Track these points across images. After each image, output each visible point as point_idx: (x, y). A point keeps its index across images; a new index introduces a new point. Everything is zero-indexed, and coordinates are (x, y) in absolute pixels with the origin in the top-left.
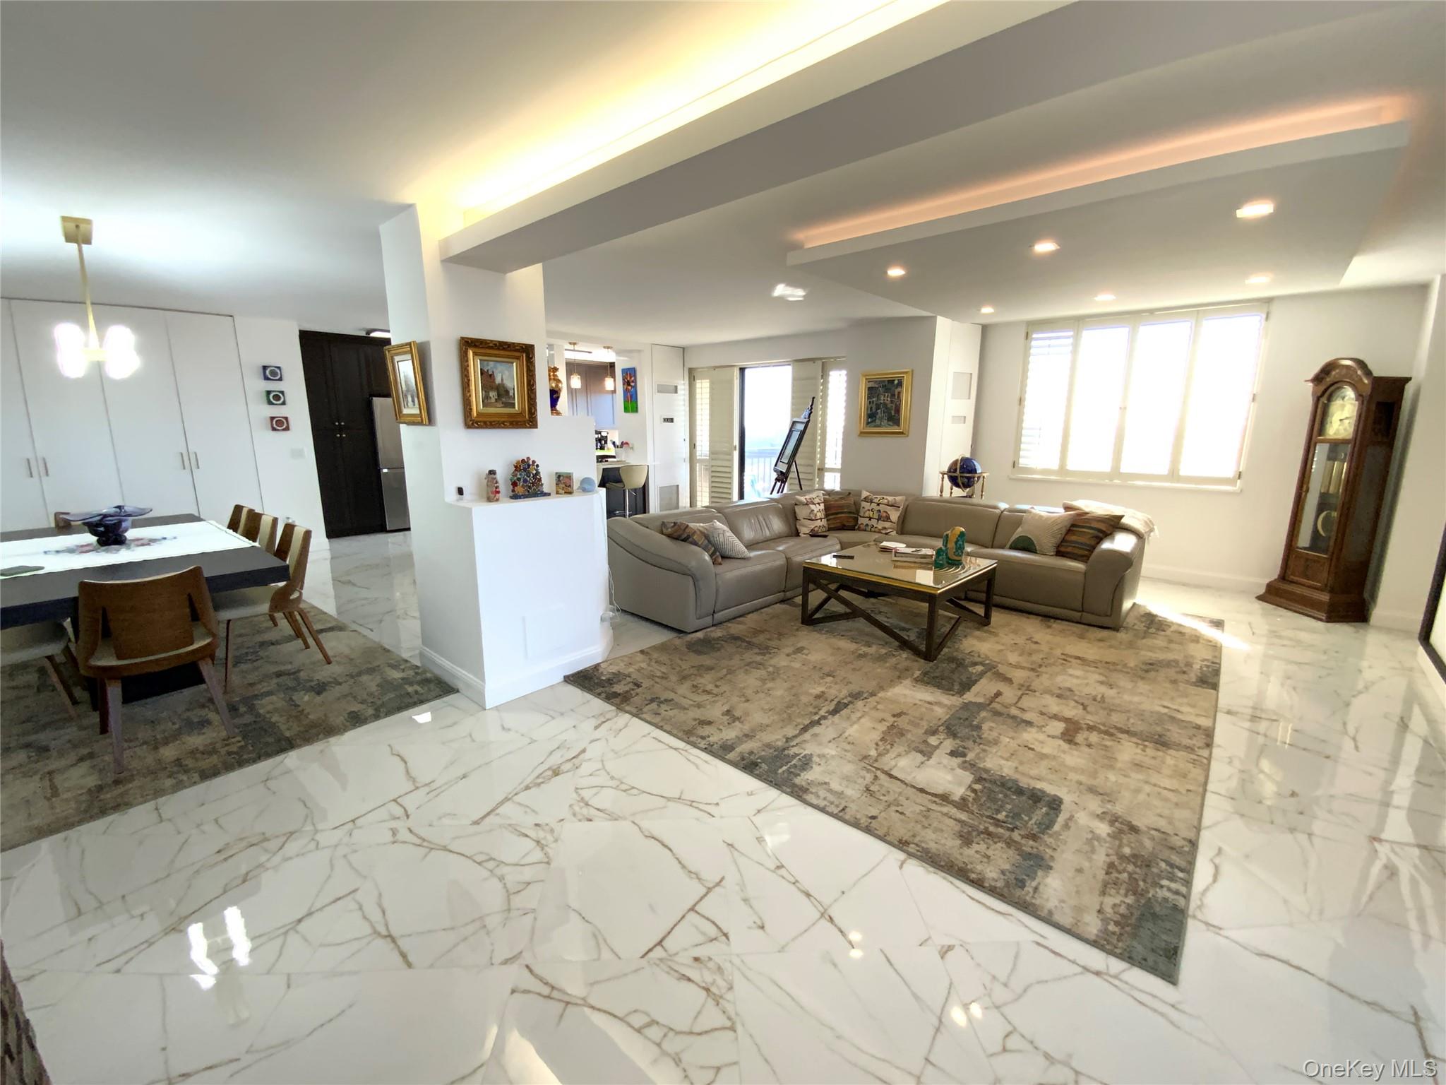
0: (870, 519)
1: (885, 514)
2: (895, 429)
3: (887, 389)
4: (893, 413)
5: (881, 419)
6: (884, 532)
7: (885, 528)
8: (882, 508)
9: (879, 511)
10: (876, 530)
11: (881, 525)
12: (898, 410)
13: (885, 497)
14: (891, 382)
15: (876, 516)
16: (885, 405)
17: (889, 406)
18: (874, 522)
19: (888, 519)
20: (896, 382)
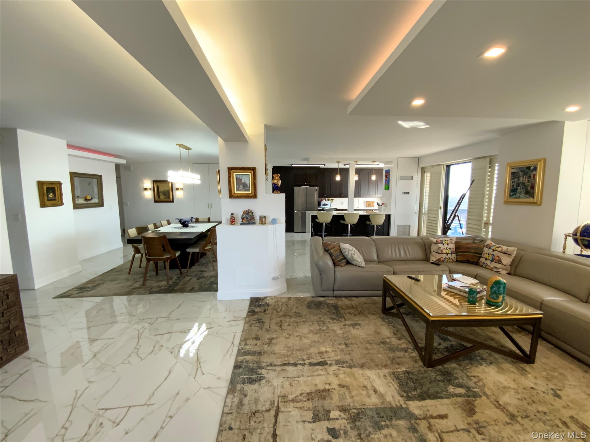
0: (486, 259)
1: (497, 258)
2: (531, 200)
3: (525, 173)
4: (529, 189)
5: (520, 193)
6: (495, 270)
7: (496, 268)
8: (495, 253)
9: (493, 255)
10: (489, 267)
11: (493, 265)
12: (533, 187)
13: (501, 246)
14: (528, 168)
15: (490, 258)
16: (524, 184)
17: (527, 184)
18: (488, 262)
19: (499, 261)
20: (532, 168)
